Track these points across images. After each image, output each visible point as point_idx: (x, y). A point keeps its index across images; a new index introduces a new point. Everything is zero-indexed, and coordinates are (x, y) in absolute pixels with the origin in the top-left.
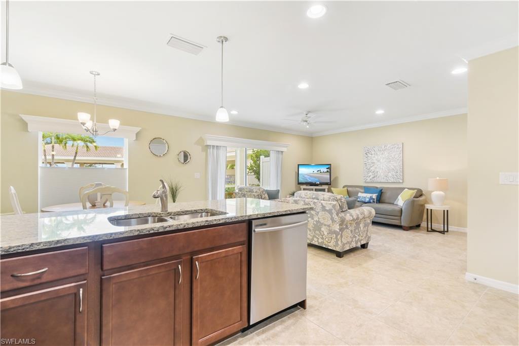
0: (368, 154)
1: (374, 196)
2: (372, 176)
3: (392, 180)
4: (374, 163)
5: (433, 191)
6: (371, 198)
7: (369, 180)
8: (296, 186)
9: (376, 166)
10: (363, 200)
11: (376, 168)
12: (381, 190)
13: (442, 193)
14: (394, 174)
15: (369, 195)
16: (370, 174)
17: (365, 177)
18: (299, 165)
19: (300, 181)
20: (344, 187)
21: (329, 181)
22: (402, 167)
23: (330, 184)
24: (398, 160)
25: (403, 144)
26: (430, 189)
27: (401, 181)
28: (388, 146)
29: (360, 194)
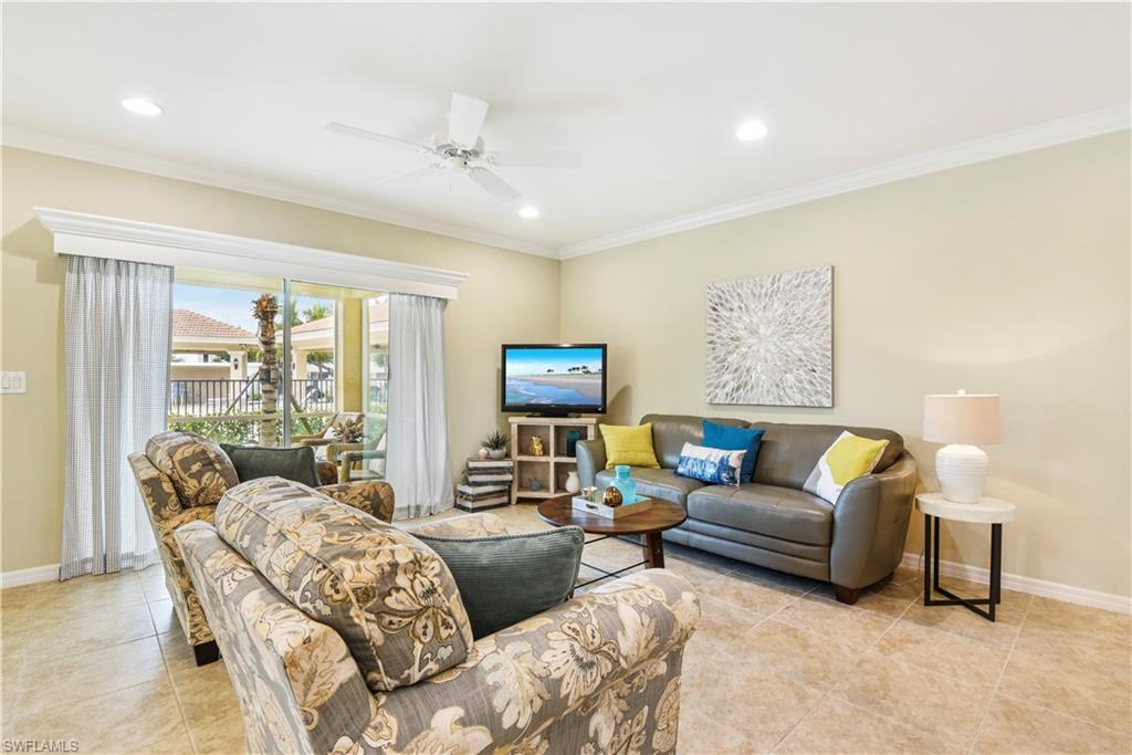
0: (719, 308)
1: (734, 458)
2: (733, 384)
3: (798, 399)
4: (738, 339)
5: (943, 445)
6: (723, 465)
7: (721, 399)
8: (498, 416)
9: (745, 350)
10: (697, 470)
11: (744, 356)
12: (761, 434)
13: (973, 451)
14: (804, 377)
15: (716, 454)
16: (727, 377)
17: (709, 386)
18: (505, 347)
19: (509, 401)
20: (642, 423)
21: (599, 403)
22: (829, 354)
23: (604, 411)
24: (816, 326)
25: (833, 268)
26: (929, 436)
27: (827, 403)
28: (786, 278)
29: (689, 450)
